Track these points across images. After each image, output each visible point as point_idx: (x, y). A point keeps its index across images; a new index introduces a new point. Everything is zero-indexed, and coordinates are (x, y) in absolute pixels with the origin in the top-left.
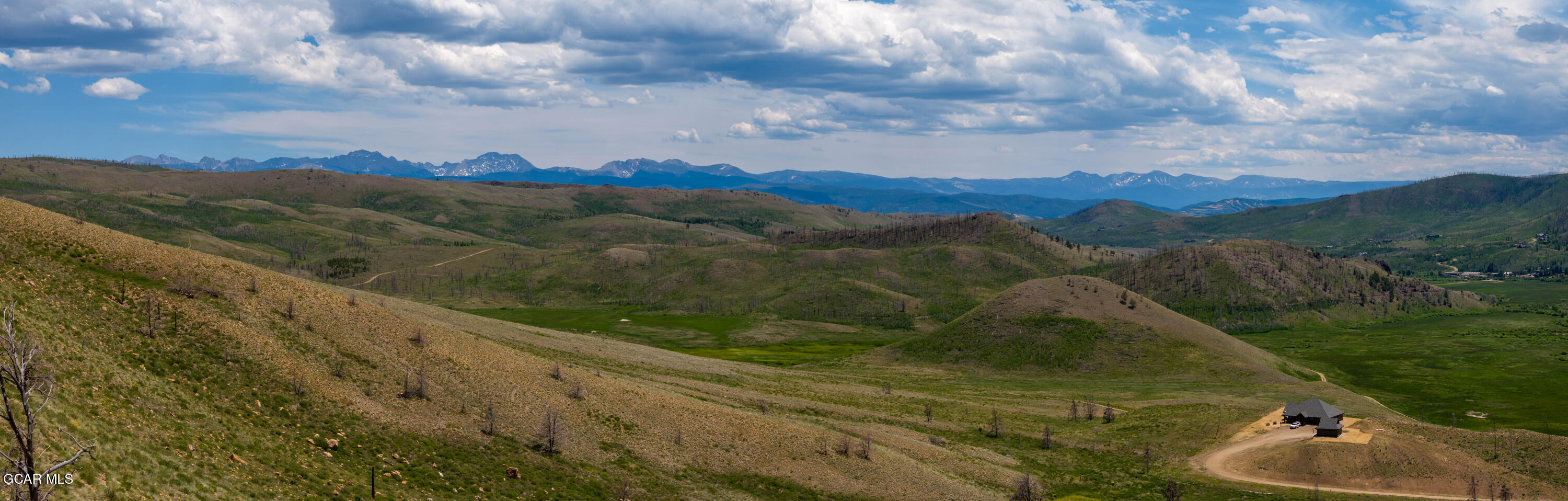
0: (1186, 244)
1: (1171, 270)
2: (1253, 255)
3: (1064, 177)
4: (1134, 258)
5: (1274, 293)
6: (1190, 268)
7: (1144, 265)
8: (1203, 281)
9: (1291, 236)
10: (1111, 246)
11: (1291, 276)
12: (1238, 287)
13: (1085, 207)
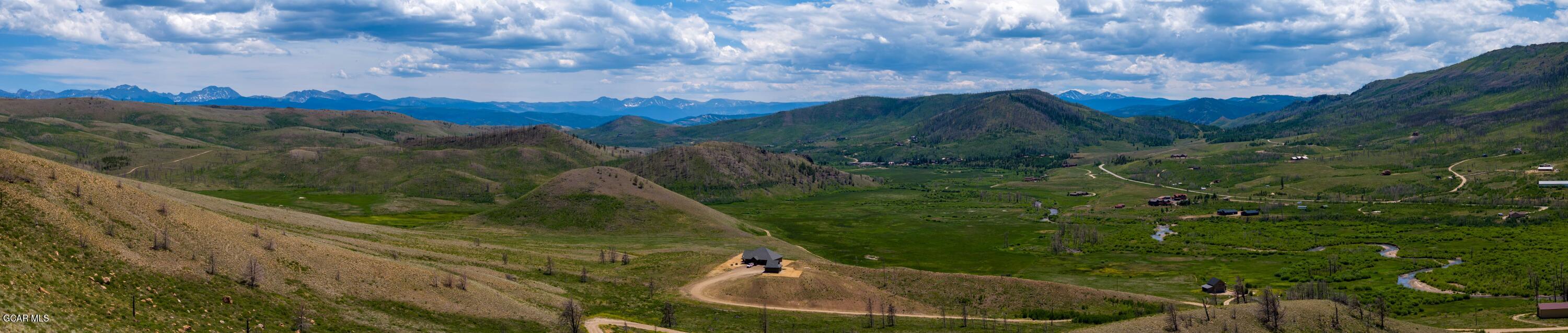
0: (677, 145)
1: (667, 162)
2: (721, 152)
3: (595, 101)
4: (642, 155)
5: (735, 177)
6: (680, 160)
7: (648, 159)
8: (688, 169)
9: (746, 139)
10: (626, 146)
11: (746, 166)
12: (711, 174)
13: (608, 121)
